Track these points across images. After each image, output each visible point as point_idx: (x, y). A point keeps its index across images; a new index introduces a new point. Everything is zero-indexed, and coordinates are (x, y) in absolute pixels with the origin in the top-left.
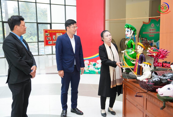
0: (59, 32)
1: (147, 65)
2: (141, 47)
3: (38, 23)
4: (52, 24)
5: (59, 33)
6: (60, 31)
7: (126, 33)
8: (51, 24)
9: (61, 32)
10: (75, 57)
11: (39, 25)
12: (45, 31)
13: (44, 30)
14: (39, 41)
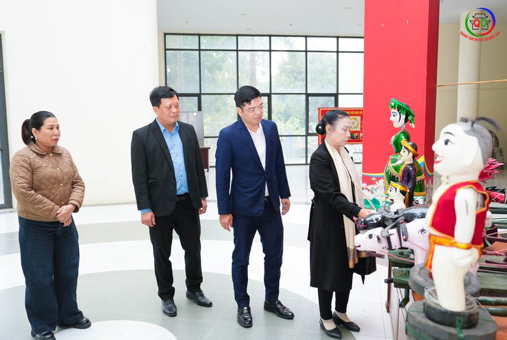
0: (352, 113)
1: (396, 189)
2: (406, 150)
3: (308, 95)
4: (339, 96)
5: (354, 115)
6: (355, 111)
7: (392, 118)
8: (336, 96)
9: (357, 113)
10: (265, 178)
11: (310, 98)
12: (322, 111)
13: (319, 109)
14: (308, 134)
